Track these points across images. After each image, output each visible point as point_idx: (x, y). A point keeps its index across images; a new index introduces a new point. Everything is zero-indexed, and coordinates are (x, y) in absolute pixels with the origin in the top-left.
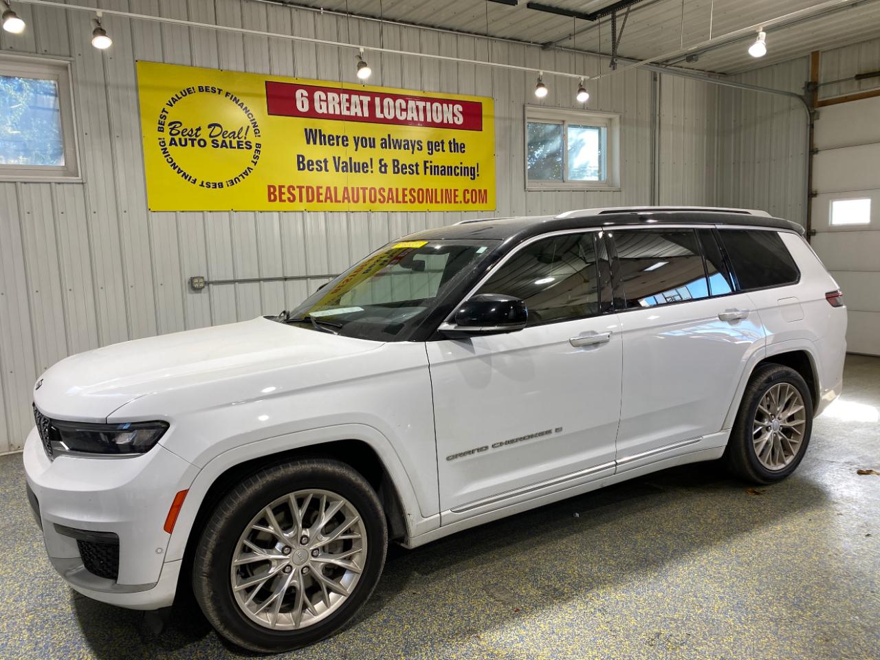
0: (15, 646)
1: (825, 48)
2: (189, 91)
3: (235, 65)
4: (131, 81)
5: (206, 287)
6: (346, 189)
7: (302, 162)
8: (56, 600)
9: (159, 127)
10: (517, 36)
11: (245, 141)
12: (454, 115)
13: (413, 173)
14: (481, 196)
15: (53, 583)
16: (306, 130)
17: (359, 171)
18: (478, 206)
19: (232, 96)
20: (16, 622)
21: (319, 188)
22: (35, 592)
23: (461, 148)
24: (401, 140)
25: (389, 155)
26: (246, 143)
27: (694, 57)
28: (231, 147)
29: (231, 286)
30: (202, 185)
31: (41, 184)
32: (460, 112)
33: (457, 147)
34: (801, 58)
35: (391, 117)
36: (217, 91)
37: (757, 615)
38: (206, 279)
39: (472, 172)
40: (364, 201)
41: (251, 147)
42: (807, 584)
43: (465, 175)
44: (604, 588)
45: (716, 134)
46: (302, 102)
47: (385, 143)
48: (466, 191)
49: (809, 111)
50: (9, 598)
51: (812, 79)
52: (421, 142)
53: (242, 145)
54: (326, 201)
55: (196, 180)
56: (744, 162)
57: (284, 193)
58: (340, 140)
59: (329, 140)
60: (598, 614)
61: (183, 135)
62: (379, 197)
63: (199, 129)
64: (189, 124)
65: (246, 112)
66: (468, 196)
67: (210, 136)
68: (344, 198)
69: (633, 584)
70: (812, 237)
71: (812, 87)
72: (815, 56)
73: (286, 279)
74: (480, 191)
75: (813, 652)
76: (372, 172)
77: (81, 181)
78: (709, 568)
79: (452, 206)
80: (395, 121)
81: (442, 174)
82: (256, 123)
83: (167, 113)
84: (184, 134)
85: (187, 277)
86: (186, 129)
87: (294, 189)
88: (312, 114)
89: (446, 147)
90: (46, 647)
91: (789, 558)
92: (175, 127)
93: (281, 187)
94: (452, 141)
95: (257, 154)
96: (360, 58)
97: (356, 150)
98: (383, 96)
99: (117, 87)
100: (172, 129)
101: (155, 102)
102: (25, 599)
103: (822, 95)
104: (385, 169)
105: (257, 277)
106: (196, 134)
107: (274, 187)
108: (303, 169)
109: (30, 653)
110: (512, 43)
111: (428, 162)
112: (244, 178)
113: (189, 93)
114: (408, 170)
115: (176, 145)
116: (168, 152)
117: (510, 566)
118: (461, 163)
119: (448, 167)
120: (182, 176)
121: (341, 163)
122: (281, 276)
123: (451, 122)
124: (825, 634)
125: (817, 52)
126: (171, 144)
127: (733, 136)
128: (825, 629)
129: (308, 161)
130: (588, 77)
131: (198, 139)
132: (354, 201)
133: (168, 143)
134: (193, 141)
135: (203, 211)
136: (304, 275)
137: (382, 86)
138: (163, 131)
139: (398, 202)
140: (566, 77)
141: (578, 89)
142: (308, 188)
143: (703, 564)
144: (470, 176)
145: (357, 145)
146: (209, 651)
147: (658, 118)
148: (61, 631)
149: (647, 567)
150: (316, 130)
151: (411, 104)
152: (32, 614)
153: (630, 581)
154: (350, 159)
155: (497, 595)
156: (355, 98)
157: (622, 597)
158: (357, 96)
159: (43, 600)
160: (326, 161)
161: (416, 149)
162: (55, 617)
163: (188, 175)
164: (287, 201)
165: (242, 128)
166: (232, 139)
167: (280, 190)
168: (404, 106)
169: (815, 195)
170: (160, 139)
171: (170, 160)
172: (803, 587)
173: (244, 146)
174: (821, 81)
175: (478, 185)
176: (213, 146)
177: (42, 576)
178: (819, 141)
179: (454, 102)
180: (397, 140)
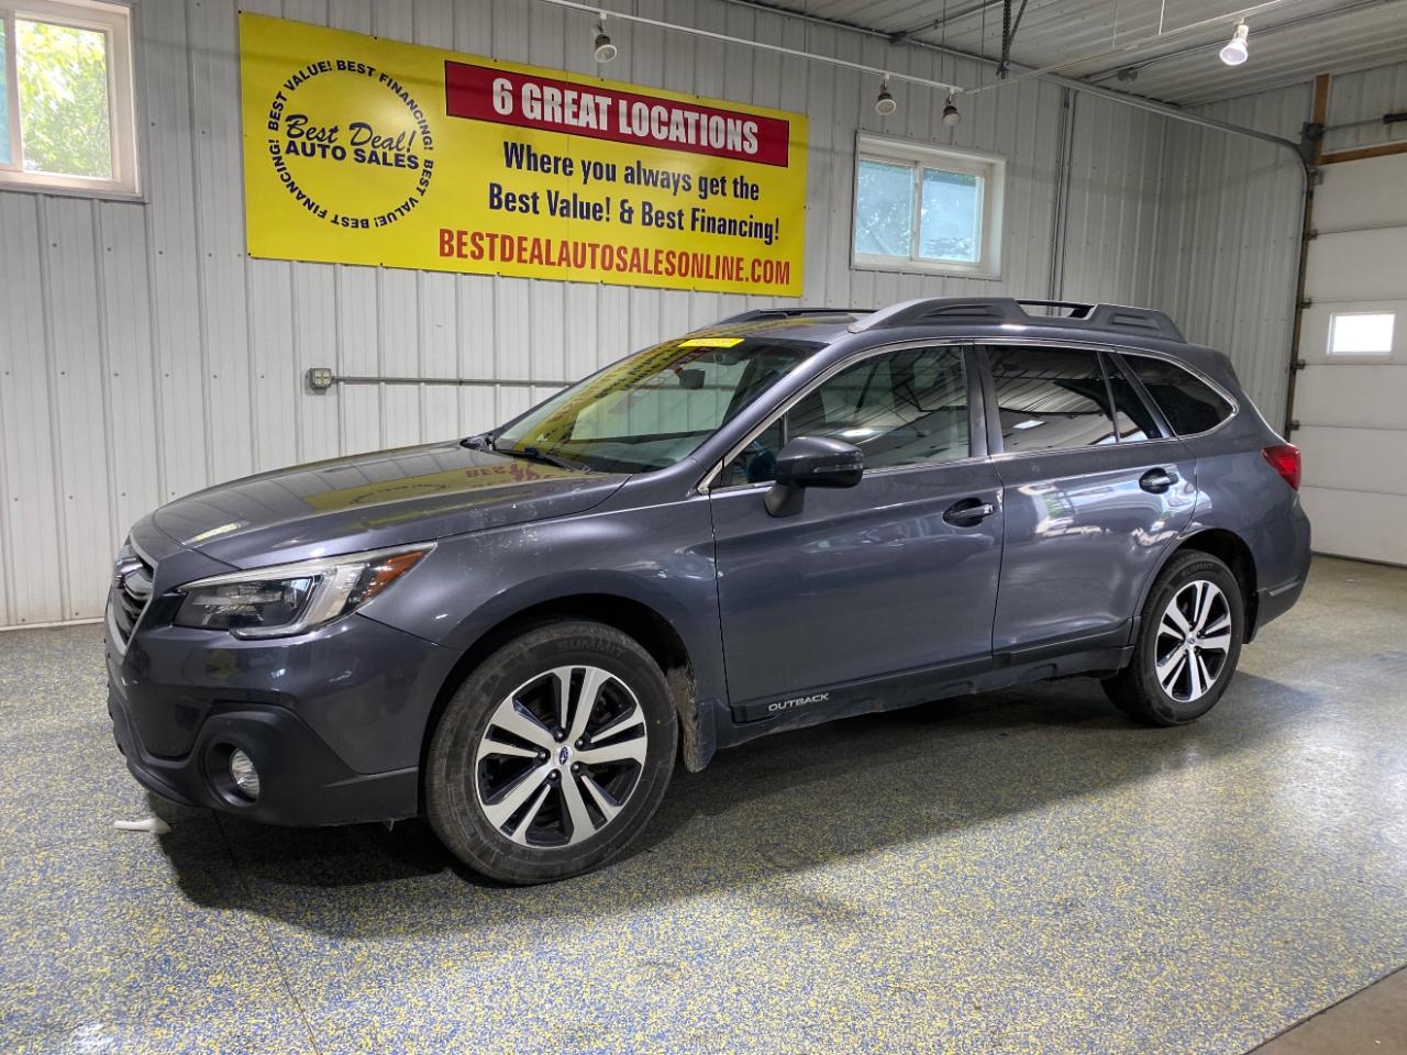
0: (19, 893)
1: (1338, 71)
2: (322, 67)
3: (397, 29)
4: (229, 45)
5: (334, 386)
6: (565, 244)
7: (498, 196)
8: (84, 833)
9: (271, 122)
10: (852, 18)
11: (407, 155)
12: (744, 138)
13: (673, 227)
14: (780, 272)
15: (79, 810)
16: (506, 144)
17: (588, 217)
18: (774, 288)
19: (391, 81)
20: (20, 861)
21: (521, 239)
22: (51, 820)
23: (753, 191)
24: (658, 172)
25: (637, 195)
26: (409, 158)
27: (1131, 72)
28: (385, 163)
29: (375, 387)
30: (335, 221)
31: (78, 201)
32: (754, 134)
33: (747, 191)
34: (1299, 84)
35: (643, 133)
36: (367, 70)
37: (1180, 904)
38: (334, 374)
39: (767, 232)
40: (593, 266)
41: (416, 166)
42: (1260, 865)
43: (756, 236)
44: (945, 858)
45: (1157, 198)
46: (503, 99)
47: (632, 174)
48: (756, 262)
49: (1306, 169)
50: (9, 826)
51: (1314, 119)
52: (689, 178)
53: (402, 161)
54: (531, 262)
55: (326, 211)
56: (1199, 249)
57: (465, 244)
58: (560, 164)
59: (543, 163)
60: (936, 892)
61: (310, 139)
62: (616, 260)
63: (335, 130)
64: (318, 121)
65: (412, 108)
66: (759, 271)
67: (353, 143)
68: (561, 259)
69: (991, 855)
70: (1299, 372)
71: (1314, 132)
72: (1323, 82)
73: (461, 382)
74: (779, 263)
75: (1263, 957)
76: (608, 219)
77: (141, 201)
78: (1110, 839)
79: (732, 285)
80: (649, 141)
81: (719, 232)
82: (426, 127)
83: (285, 99)
84: (311, 136)
85: (306, 367)
86: (315, 129)
87: (481, 238)
88: (517, 118)
89: (729, 188)
90: (69, 896)
91: (1235, 831)
92: (296, 123)
93: (461, 234)
94: (739, 180)
95: (426, 178)
96: (601, 29)
97: (585, 182)
98: (632, 99)
99: (206, 52)
100: (291, 127)
101: (266, 82)
102: (35, 829)
103: (1329, 146)
104: (630, 217)
105: (415, 376)
106: (330, 137)
107: (450, 233)
108: (499, 207)
109: (42, 903)
110: (843, 30)
111: (698, 210)
112: (403, 214)
113: (322, 71)
114: (666, 221)
115: (297, 152)
116: (282, 164)
117: (800, 821)
118: (751, 217)
119: (730, 221)
120: (305, 204)
121: (559, 203)
122: (453, 377)
123: (738, 149)
124: (1284, 933)
125: (1326, 76)
126: (288, 151)
127: (1183, 206)
128: (1286, 928)
129: (507, 195)
130: (961, 90)
131: (332, 145)
132: (576, 265)
133: (283, 148)
134: (324, 148)
135: (334, 264)
136: (489, 377)
137: (631, 82)
138: (277, 129)
139: (647, 271)
140: (924, 87)
141: (944, 108)
142: (504, 238)
143: (1101, 832)
144: (764, 239)
145: (586, 174)
146: (326, 914)
147: (1067, 167)
148: (92, 876)
149: (1013, 832)
150: (522, 146)
151: (677, 115)
152: (45, 851)
153: (986, 850)
154: (575, 196)
155: (778, 859)
156: (587, 99)
157: (973, 870)
158: (591, 96)
159: (63, 832)
160: (535, 197)
161: (680, 188)
162: (83, 855)
163: (313, 204)
164: (469, 256)
165: (403, 134)
166: (387, 150)
167: (459, 238)
168: (665, 117)
169: (1308, 305)
170: (271, 141)
171: (286, 177)
172: (1254, 869)
173: (406, 162)
174: (1330, 122)
175: (776, 253)
176: (356, 160)
177: (62, 799)
178: (1320, 220)
179: (745, 118)
180: (651, 171)
